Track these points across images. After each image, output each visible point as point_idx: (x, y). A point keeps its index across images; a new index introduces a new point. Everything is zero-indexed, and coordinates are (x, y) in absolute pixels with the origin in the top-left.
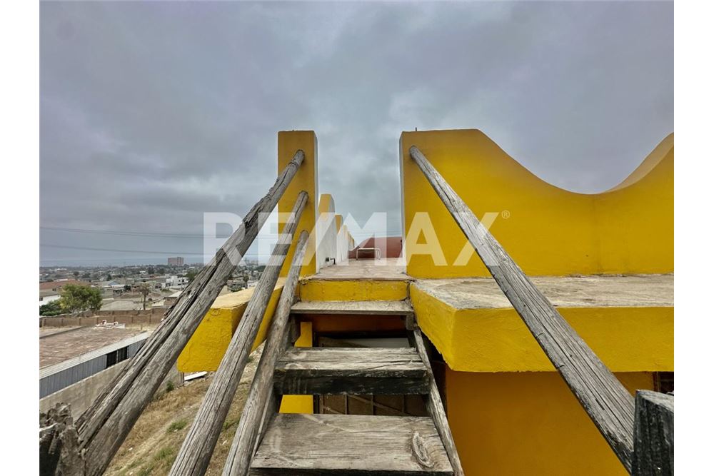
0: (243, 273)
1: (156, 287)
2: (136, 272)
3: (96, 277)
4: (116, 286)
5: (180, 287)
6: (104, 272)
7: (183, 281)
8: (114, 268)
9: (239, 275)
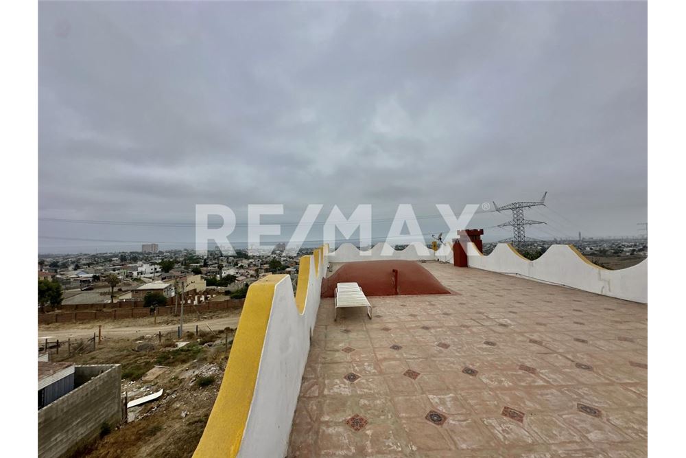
0: (218, 260)
1: (127, 276)
2: (108, 259)
3: (65, 266)
4: (84, 276)
5: (152, 275)
6: (73, 260)
7: (156, 269)
8: (86, 255)
9: (214, 262)
